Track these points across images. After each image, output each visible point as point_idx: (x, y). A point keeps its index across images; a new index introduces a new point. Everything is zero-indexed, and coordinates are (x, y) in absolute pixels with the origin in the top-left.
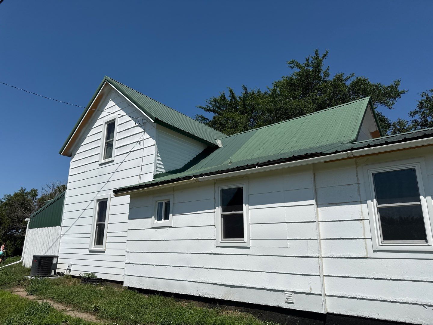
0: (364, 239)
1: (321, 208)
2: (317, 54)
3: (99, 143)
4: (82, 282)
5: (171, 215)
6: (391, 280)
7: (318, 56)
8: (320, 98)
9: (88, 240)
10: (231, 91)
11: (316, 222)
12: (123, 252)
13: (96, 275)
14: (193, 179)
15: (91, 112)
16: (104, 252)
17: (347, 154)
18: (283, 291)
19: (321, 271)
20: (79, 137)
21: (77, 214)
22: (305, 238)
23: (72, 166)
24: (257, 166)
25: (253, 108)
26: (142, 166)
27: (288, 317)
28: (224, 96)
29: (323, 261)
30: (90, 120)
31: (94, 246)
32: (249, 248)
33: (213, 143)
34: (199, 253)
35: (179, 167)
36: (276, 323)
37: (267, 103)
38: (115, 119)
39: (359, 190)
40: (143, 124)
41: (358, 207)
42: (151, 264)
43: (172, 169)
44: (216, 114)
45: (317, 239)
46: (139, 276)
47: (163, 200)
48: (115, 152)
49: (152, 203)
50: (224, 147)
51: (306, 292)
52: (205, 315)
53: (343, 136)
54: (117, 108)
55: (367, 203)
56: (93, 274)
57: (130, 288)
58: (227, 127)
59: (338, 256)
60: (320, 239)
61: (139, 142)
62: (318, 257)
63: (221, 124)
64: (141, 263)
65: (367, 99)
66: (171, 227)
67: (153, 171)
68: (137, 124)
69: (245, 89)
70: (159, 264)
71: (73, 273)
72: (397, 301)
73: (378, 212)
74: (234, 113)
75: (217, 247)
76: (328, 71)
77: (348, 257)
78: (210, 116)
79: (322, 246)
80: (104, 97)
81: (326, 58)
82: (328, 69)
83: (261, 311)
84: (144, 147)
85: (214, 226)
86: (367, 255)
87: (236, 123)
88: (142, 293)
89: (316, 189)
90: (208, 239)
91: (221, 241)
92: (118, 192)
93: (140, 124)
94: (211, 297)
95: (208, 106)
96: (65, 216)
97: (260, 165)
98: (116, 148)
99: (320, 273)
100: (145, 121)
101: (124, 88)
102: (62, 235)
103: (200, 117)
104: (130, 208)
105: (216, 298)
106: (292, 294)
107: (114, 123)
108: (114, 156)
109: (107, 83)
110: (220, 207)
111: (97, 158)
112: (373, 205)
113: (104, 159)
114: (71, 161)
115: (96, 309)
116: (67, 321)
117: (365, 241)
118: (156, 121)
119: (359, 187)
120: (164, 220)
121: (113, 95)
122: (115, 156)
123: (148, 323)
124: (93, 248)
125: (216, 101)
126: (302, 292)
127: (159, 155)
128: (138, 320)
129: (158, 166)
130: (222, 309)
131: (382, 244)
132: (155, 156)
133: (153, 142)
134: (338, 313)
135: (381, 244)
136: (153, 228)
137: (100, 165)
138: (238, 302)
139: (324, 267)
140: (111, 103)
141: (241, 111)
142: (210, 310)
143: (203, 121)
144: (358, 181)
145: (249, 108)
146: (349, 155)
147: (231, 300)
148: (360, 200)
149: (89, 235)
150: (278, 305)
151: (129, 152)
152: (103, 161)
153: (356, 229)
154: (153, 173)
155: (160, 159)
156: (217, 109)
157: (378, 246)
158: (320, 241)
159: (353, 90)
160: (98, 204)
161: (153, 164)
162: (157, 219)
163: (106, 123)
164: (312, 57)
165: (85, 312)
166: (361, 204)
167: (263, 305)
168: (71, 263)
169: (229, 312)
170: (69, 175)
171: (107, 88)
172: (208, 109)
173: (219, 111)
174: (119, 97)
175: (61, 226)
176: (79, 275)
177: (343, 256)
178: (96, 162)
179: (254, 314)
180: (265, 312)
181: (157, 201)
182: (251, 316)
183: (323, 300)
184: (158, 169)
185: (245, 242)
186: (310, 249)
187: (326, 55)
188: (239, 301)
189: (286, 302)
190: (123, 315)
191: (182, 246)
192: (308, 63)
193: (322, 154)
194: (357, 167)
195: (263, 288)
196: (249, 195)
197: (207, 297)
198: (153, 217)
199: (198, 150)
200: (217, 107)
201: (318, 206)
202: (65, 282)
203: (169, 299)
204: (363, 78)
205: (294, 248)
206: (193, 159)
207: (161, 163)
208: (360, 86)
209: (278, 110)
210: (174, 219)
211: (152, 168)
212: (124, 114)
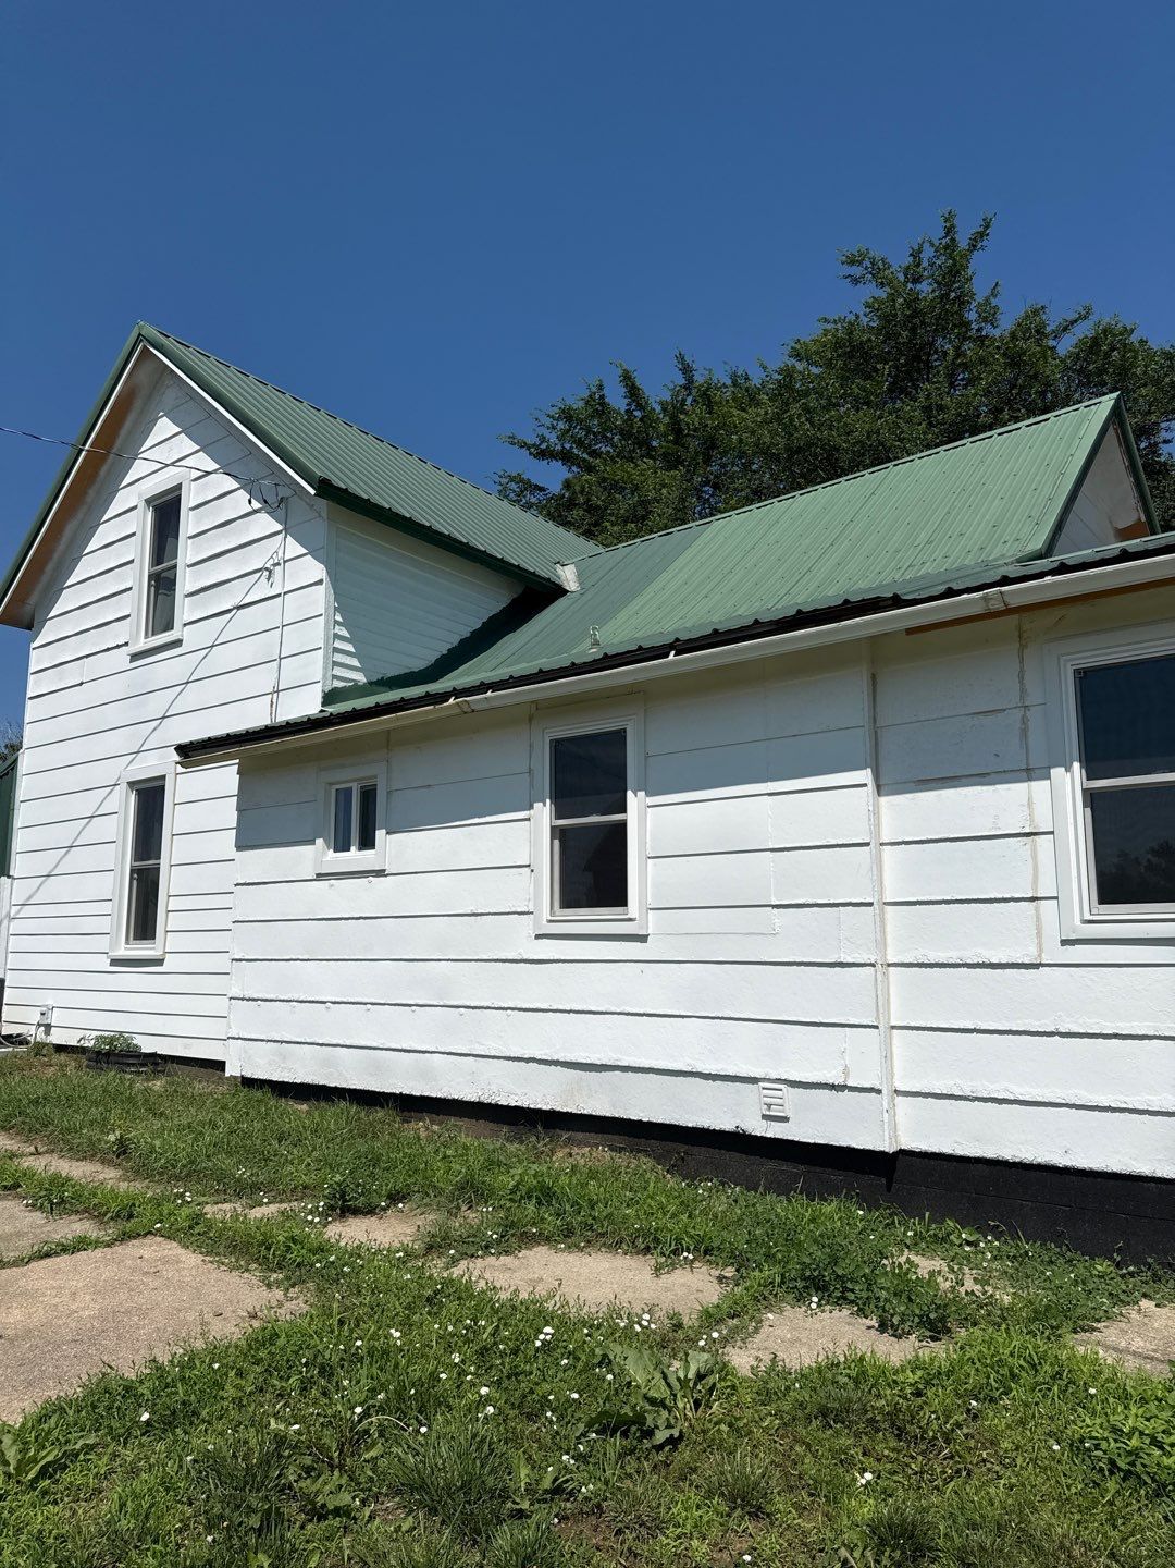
0: (1033, 899)
1: (891, 798)
2: (949, 231)
3: (127, 578)
4: (88, 1066)
5: (380, 834)
6: (1116, 1036)
7: (953, 240)
8: (951, 404)
9: (104, 924)
10: (627, 378)
11: (872, 845)
12: (221, 962)
13: (138, 1041)
14: (451, 701)
15: (95, 462)
16: (160, 962)
17: (985, 598)
18: (754, 1080)
19: (881, 1010)
20: (56, 556)
21: (64, 834)
22: (831, 902)
23: (38, 662)
24: (673, 653)
25: (710, 444)
26: (280, 659)
27: (771, 1165)
28: (602, 397)
29: (891, 979)
30: (92, 493)
31: (127, 942)
32: (643, 939)
33: (543, 574)
34: (476, 958)
35: (418, 664)
36: (730, 1186)
37: (760, 425)
38: (179, 487)
39: (1024, 732)
40: (277, 501)
41: (1018, 790)
42: (317, 999)
43: (392, 672)
44: (574, 468)
45: (871, 904)
46: (278, 1041)
47: (355, 780)
48: (184, 610)
49: (316, 789)
50: (583, 592)
51: (831, 1082)
52: (492, 1163)
53: (1003, 541)
54: (186, 445)
55: (1048, 777)
56: (125, 1039)
57: (248, 1082)
58: (613, 519)
59: (941, 961)
60: (884, 903)
61: (267, 569)
62: (873, 965)
63: (590, 509)
64: (282, 998)
65: (1108, 402)
66: (380, 873)
67: (319, 677)
68: (256, 505)
69: (687, 370)
70: (345, 1000)
71: (57, 1037)
72: (1131, 1107)
73: (1085, 806)
74: (637, 465)
75: (538, 937)
76: (994, 302)
77: (975, 961)
78: (553, 477)
79: (889, 928)
80: (138, 404)
81: (982, 248)
82: (994, 293)
83: (683, 1148)
84: (286, 590)
85: (529, 866)
86: (1040, 955)
87: (643, 503)
88: (286, 1097)
89: (876, 732)
90: (507, 911)
91: (550, 918)
92: (193, 753)
93: (265, 502)
94: (516, 1104)
95: (543, 439)
96: (20, 840)
97: (682, 646)
98: (186, 596)
99: (878, 1018)
100: (284, 492)
101: (209, 367)
102: (14, 909)
103: (512, 479)
104: (239, 809)
105: (532, 1107)
106: (785, 1090)
107: (179, 498)
108: (181, 626)
109: (144, 347)
110: (548, 801)
111: (119, 633)
112: (1069, 781)
113: (146, 636)
114: (33, 645)
115: (123, 1149)
116: (20, 1186)
117: (1037, 909)
118: (325, 488)
119: (1024, 720)
120: (360, 849)
121: (170, 395)
122: (185, 625)
123: (295, 1188)
124: (123, 951)
125: (571, 417)
126: (815, 1081)
127: (339, 618)
128: (261, 1178)
129: (338, 658)
130: (551, 1141)
131: (1091, 918)
132: (327, 623)
133: (315, 570)
134: (935, 1149)
135: (1088, 917)
136: (320, 877)
137: (135, 657)
138: (605, 1118)
139: (893, 999)
140: (165, 427)
141: (665, 456)
142: (513, 1147)
143: (525, 497)
144: (1022, 698)
145: (694, 444)
146: (993, 602)
147: (582, 1111)
148: (1027, 764)
149: (106, 908)
150: (737, 1127)
151: (234, 608)
152: (142, 644)
153: (1008, 869)
154: (320, 684)
155: (344, 632)
156: (575, 451)
157: (1077, 922)
158: (882, 910)
159: (1081, 372)
160: (133, 797)
161: (321, 651)
162: (332, 845)
163: (148, 502)
164: (932, 245)
165: (85, 1158)
166: (1030, 779)
167: (687, 1127)
168: (50, 1002)
169: (575, 1150)
170: (28, 696)
171: (148, 366)
172: (542, 451)
173: (585, 456)
174: (192, 402)
175: (9, 877)
176: (79, 1042)
177: (958, 961)
178: (118, 646)
179: (659, 1159)
180: (696, 1149)
181: (331, 784)
182: (646, 1163)
183: (886, 1106)
184: (338, 671)
185: (630, 920)
186: (849, 936)
187: (982, 235)
188: (608, 1115)
189: (765, 1117)
190: (210, 1164)
191: (420, 938)
192: (918, 265)
193: (897, 602)
194: (1023, 647)
195: (689, 1069)
196: (647, 757)
197: (503, 1102)
198: (322, 840)
199: (490, 601)
200: (574, 442)
201: (880, 789)
202: (31, 1066)
203: (380, 1114)
204: (1120, 325)
205: (795, 935)
206: (469, 635)
207: (350, 648)
208: (1107, 355)
209: (799, 450)
210: (391, 846)
211: (315, 666)
212: (211, 465)
